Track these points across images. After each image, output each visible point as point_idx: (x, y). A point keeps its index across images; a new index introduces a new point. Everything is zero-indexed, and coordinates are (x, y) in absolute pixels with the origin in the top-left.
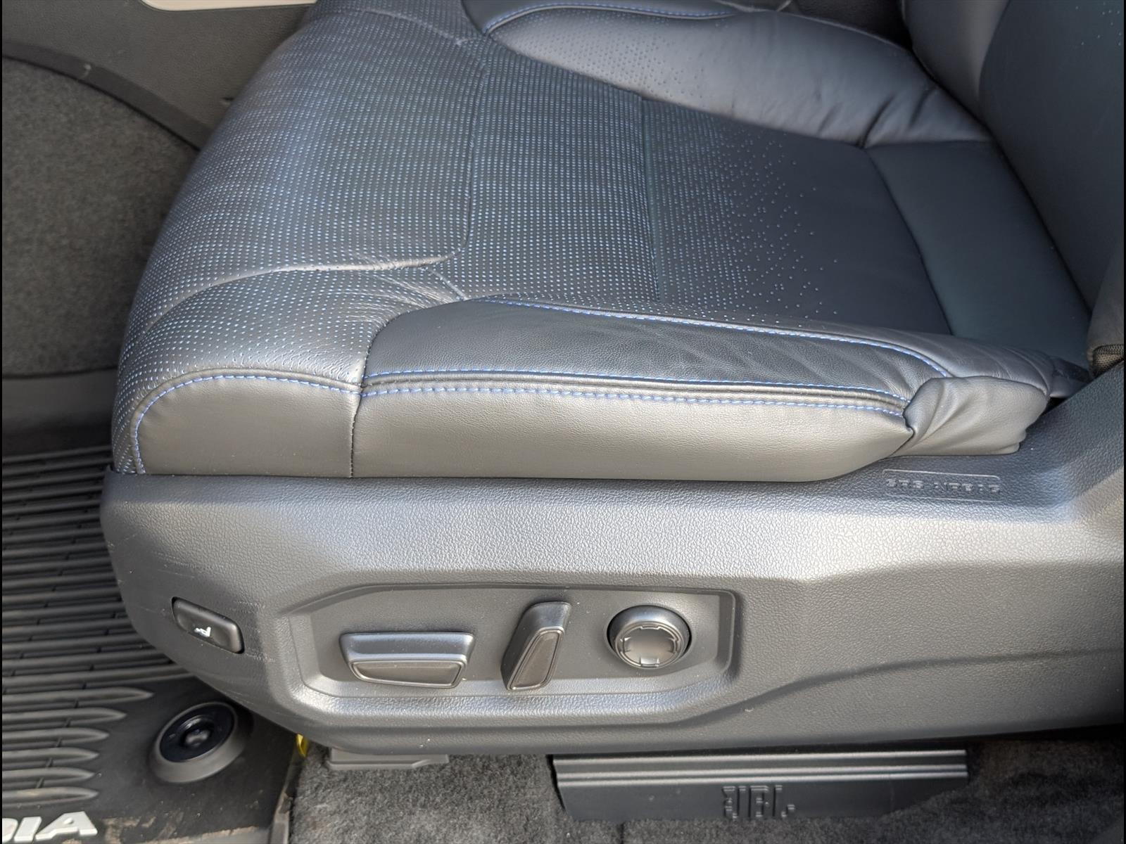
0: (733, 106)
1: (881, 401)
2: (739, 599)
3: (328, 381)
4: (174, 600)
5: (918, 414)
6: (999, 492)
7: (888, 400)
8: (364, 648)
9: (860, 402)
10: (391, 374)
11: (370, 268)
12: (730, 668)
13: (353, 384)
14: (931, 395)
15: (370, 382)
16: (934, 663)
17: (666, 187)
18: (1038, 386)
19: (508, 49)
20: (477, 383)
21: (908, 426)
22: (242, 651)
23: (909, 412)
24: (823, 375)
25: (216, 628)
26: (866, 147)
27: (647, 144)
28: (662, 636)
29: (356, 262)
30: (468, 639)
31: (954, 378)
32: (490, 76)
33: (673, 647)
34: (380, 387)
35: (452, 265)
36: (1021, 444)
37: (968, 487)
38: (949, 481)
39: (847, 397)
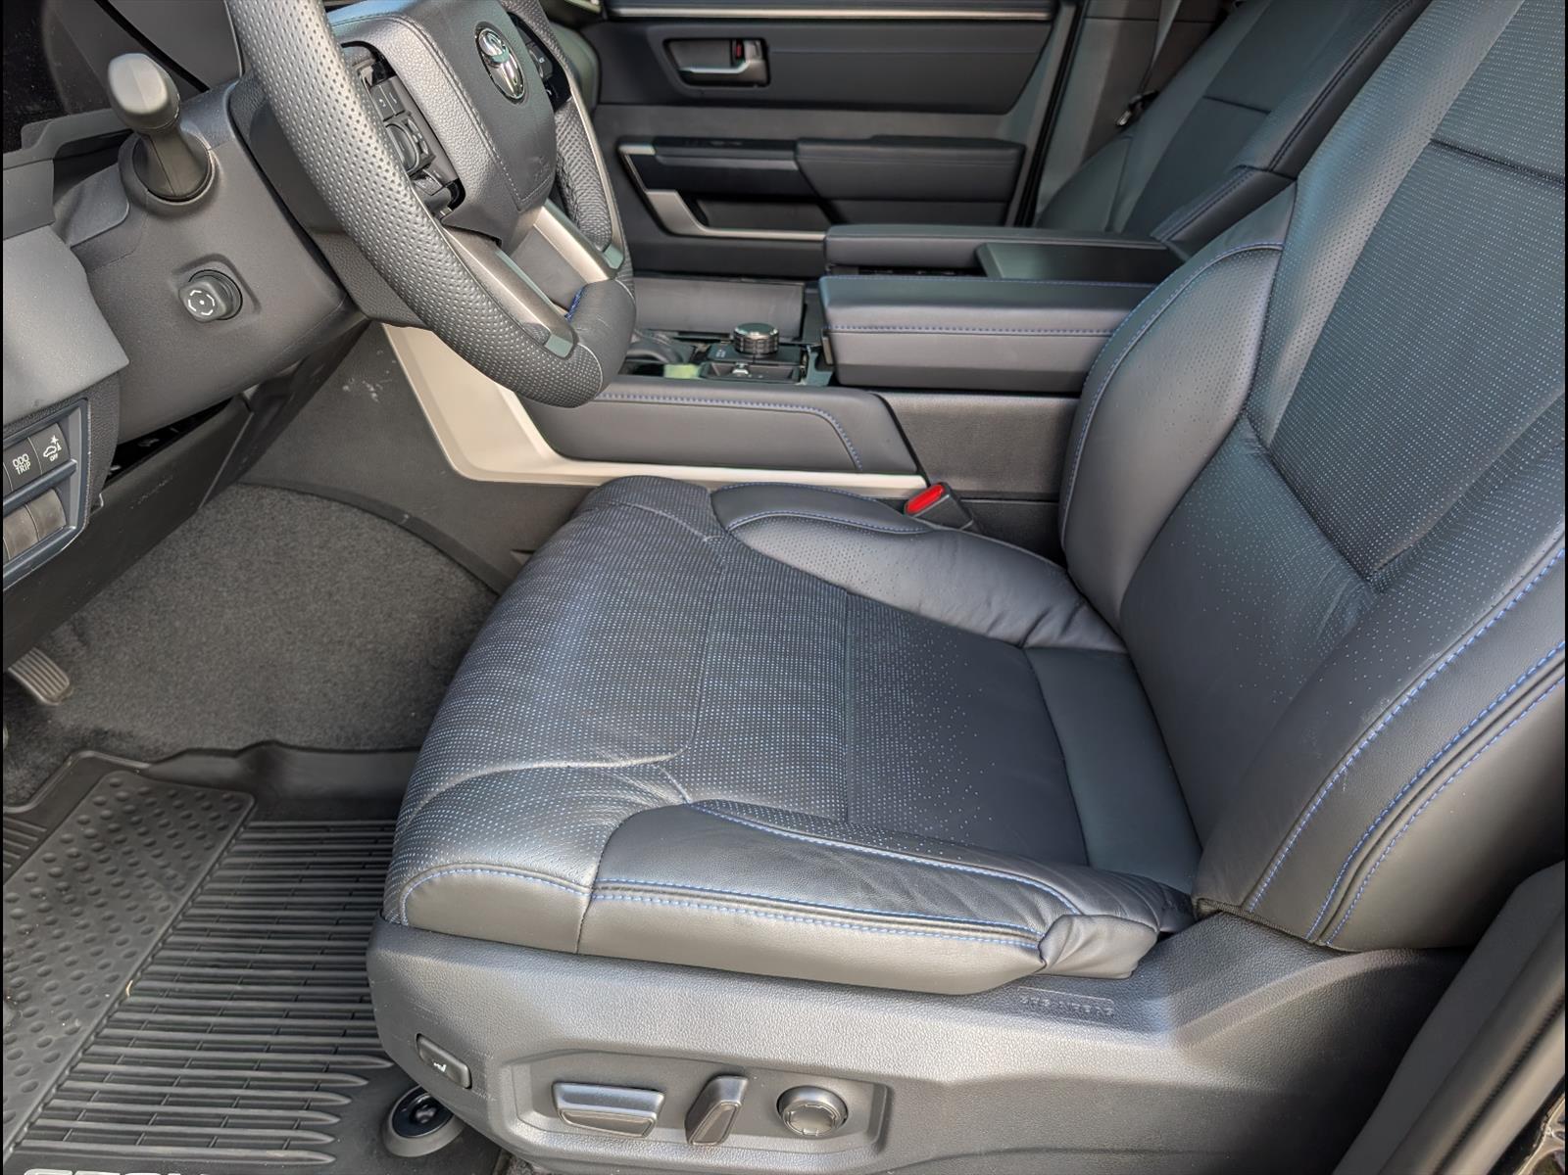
0: (920, 605)
1: (1020, 936)
2: (890, 1092)
3: (565, 882)
4: (419, 1036)
5: (1050, 948)
6: (1112, 1015)
7: (1026, 934)
8: (571, 1098)
9: (1004, 937)
10: (618, 882)
11: (612, 765)
12: (878, 1141)
13: (585, 887)
14: (1061, 932)
15: (600, 886)
16: (1049, 1150)
17: (860, 683)
18: (1150, 925)
19: (745, 545)
20: (688, 898)
21: (1041, 958)
22: (470, 1087)
23: (1043, 945)
24: (974, 908)
25: (450, 1066)
26: (1026, 646)
27: (848, 640)
28: (822, 1114)
29: (601, 759)
30: (659, 1098)
31: (1083, 915)
32: (728, 572)
33: (832, 1122)
34: (607, 892)
35: (680, 762)
36: (1133, 972)
37: (1087, 1008)
38: (1072, 1002)
39: (993, 932)
